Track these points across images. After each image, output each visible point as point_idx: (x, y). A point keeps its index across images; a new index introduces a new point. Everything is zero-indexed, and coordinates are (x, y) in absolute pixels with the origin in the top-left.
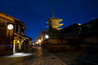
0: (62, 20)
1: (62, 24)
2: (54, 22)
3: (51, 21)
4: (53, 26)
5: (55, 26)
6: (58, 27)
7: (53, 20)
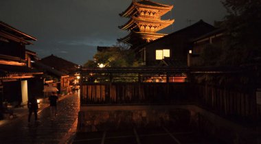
0: (170, 8)
3: (136, 10)
4: (142, 28)
5: (148, 28)
6: (157, 29)
7: (144, 9)
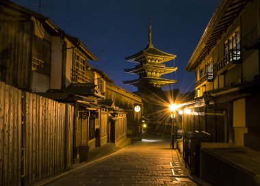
0: (174, 57)
1: (175, 69)
2: (153, 61)
4: (149, 73)
5: (154, 73)
7: (151, 57)
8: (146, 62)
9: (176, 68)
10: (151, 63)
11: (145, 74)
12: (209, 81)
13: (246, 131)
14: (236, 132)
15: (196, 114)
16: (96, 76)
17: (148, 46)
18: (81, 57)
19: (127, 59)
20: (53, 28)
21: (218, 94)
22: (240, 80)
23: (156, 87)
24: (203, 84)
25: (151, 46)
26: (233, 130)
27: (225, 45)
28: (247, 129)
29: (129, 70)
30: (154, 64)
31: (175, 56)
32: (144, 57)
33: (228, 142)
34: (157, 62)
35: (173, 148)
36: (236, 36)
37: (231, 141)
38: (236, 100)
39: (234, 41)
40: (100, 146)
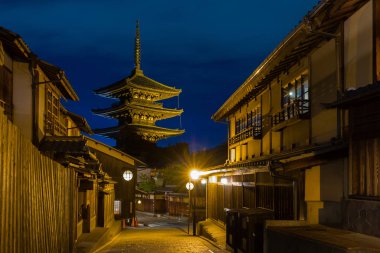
0: (177, 92)
1: (179, 112)
2: (143, 98)
4: (136, 117)
5: (144, 118)
7: (138, 91)
8: (129, 98)
9: (182, 111)
10: (139, 101)
11: (130, 119)
12: (255, 138)
13: (321, 206)
14: (309, 207)
15: (237, 184)
16: (70, 124)
17: (134, 72)
18: (53, 94)
19: (97, 91)
20: (22, 50)
21: (289, 160)
22: (307, 141)
23: (148, 142)
24: (245, 141)
25: (140, 73)
26: (305, 204)
27: (282, 89)
28: (322, 204)
29: (100, 111)
30: (144, 102)
31: (180, 91)
32: (127, 90)
33: (298, 219)
34: (149, 99)
35: (194, 235)
36: (302, 80)
37: (302, 219)
38: (309, 168)
39: (299, 87)
40: (88, 231)
